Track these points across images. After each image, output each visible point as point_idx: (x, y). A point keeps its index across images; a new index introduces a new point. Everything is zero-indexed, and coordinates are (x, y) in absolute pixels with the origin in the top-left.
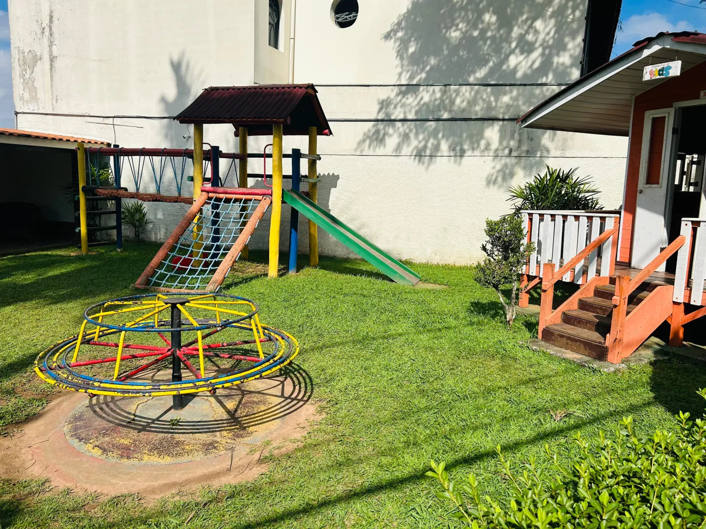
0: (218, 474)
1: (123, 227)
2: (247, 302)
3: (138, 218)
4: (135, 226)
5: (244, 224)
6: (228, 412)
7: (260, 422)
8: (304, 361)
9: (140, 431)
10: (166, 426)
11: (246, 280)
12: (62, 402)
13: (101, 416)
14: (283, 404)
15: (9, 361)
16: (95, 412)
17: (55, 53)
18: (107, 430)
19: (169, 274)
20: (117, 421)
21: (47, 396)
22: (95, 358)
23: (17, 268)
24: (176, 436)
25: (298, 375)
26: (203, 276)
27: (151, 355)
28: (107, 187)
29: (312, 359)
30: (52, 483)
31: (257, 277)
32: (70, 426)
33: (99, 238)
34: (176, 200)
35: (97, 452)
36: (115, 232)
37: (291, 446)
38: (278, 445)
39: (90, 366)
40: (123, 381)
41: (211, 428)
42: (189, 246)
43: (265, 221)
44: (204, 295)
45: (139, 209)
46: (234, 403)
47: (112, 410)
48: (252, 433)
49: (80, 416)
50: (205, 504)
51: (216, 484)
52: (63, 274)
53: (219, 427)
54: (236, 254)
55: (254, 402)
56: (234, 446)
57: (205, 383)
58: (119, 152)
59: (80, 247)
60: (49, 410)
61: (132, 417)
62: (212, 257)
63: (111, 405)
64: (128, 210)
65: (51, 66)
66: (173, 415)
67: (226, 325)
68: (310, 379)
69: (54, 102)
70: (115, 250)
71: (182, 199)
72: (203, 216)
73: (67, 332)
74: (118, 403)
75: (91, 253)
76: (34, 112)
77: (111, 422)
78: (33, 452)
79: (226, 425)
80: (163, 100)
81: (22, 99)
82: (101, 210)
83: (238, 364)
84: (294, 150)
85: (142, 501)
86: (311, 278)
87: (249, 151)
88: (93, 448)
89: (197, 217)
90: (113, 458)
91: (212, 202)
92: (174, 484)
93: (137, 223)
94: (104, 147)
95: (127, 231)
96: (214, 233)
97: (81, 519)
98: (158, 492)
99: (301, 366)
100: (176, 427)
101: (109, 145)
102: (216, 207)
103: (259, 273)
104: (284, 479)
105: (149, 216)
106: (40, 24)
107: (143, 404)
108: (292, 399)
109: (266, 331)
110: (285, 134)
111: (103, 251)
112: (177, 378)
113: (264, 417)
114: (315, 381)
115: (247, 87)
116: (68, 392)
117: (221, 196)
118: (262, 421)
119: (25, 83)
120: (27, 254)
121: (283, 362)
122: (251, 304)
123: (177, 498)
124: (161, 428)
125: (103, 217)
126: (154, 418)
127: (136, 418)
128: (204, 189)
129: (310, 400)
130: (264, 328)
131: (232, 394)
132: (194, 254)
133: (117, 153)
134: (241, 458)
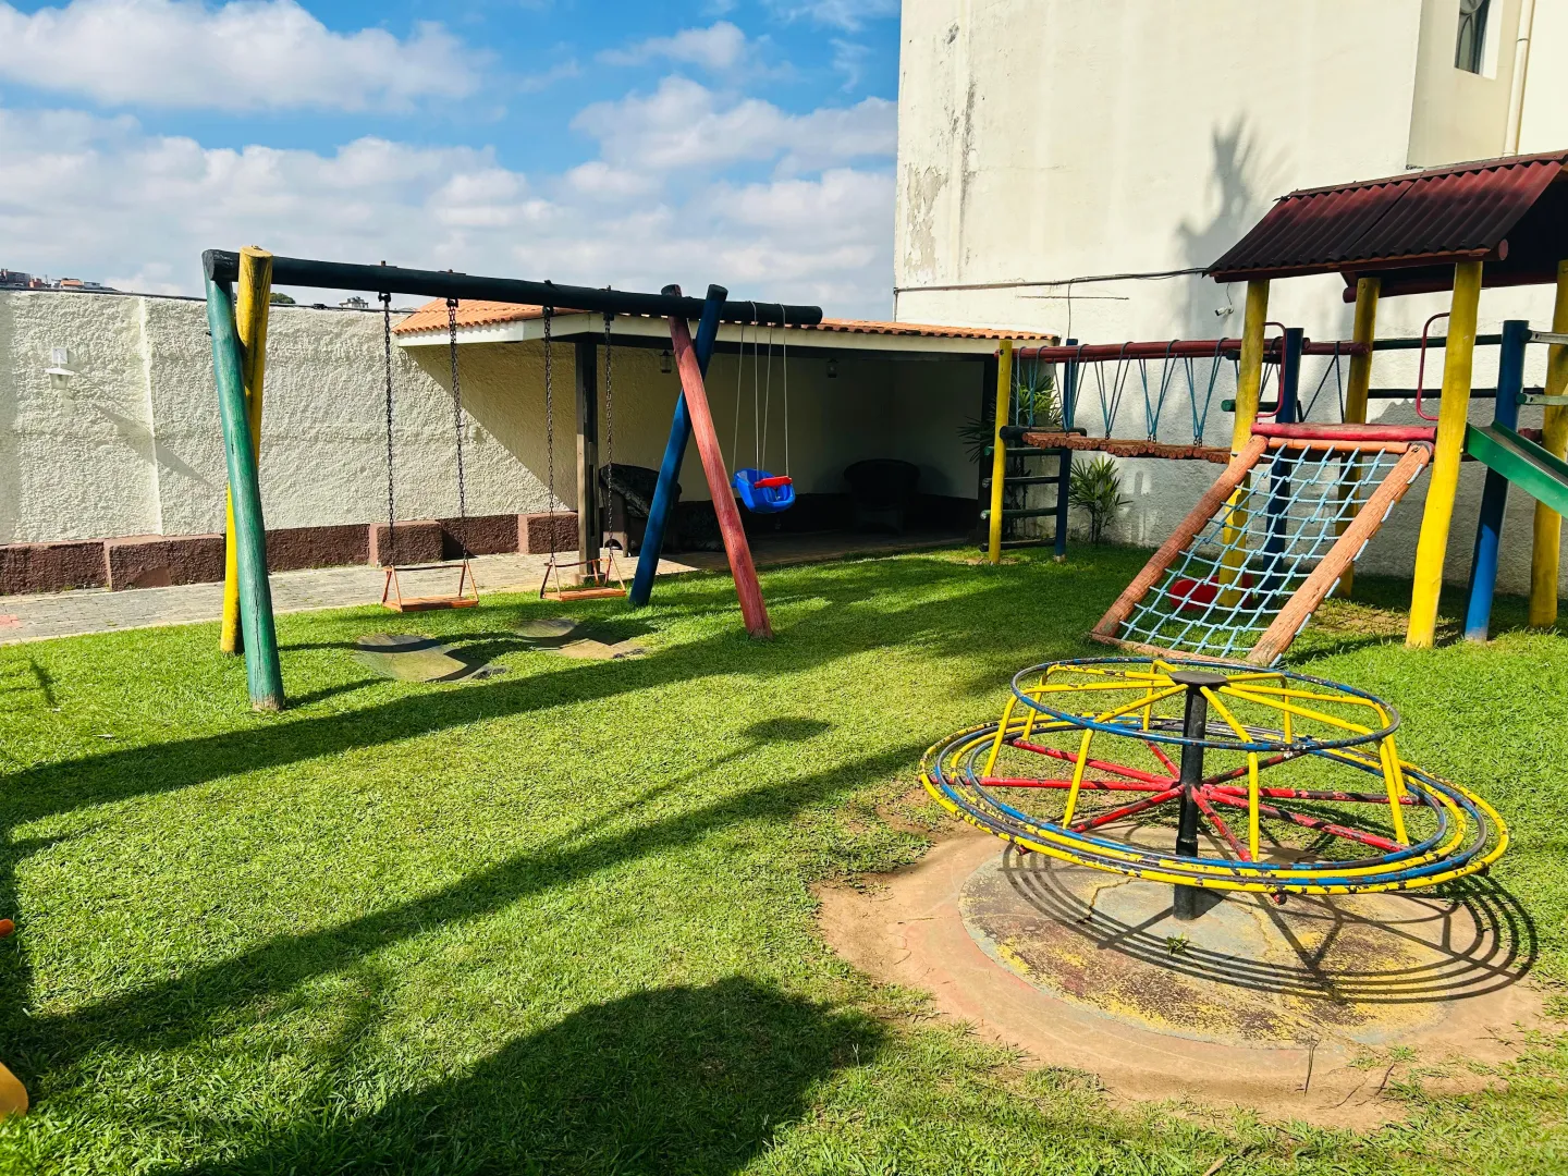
0: (1276, 1092)
1: (1070, 510)
2: (1369, 702)
3: (1100, 492)
4: (1093, 509)
5: (1351, 511)
6: (1302, 953)
7: (1383, 997)
8: (1510, 871)
9: (1102, 946)
10: (1157, 950)
11: (1346, 647)
12: (954, 849)
13: (1026, 895)
14: (1447, 969)
15: (868, 753)
16: (1014, 883)
17: (973, 166)
18: (1038, 928)
19: (1166, 616)
20: (1057, 914)
21: (928, 832)
22: (1013, 774)
23: (879, 582)
24: (1180, 977)
25: (1493, 906)
26: (1242, 628)
27: (1125, 789)
28: (1047, 428)
29: (1534, 871)
30: (939, 1004)
31: (1375, 641)
32: (969, 900)
33: (1020, 531)
34: (1189, 454)
35: (1019, 967)
36: (1052, 521)
37: (1472, 1082)
38: (1436, 1068)
39: (1004, 789)
40: (1080, 832)
41: (1260, 980)
42: (1215, 559)
43: (1410, 506)
44: (1256, 671)
45: (1105, 475)
46: (1315, 935)
47: (1046, 886)
48: (1363, 1018)
49: (988, 885)
50: (1247, 1151)
51: (1273, 1112)
52: (954, 601)
53: (1278, 983)
54: (1328, 583)
55: (1368, 946)
56: (1316, 1037)
57: (1259, 874)
58: (1076, 355)
59: (986, 549)
60: (933, 861)
61: (1088, 912)
62: (1267, 587)
63: (1044, 875)
64: (1081, 475)
65: (964, 191)
66: (1171, 928)
67: (1306, 749)
68: (1529, 922)
69: (963, 263)
70: (1050, 557)
71: (1204, 452)
72: (1251, 490)
73: (964, 714)
74: (1058, 875)
75: (1004, 562)
76: (927, 285)
77: (1047, 913)
78: (906, 934)
79: (1296, 982)
80: (1184, 230)
81: (907, 263)
82: (1027, 475)
83: (1323, 847)
84: (1508, 324)
85: (1106, 1095)
86: (1532, 658)
87: (1379, 334)
88: (1012, 957)
89: (1238, 492)
90: (1049, 986)
91: (1276, 457)
92: (1175, 1082)
93: (1098, 504)
94: (1048, 344)
95: (1078, 520)
96: (1274, 530)
97: (992, 1092)
98: (1139, 1087)
99: (1503, 885)
100: (1179, 957)
101: (1056, 340)
102: (1282, 469)
103: (1379, 632)
104: (1450, 1156)
105: (1127, 488)
106: (951, 112)
107: (1108, 890)
108: (1472, 960)
109: (1411, 779)
110: (1487, 283)
111: (1027, 559)
112: (1187, 849)
113: (1395, 987)
114: (1543, 930)
115: (1390, 179)
116: (964, 834)
117: (1299, 443)
118: (1388, 996)
119: (916, 233)
120: (894, 558)
121: (1462, 864)
122: (1377, 706)
123: (1181, 1114)
124: (1147, 951)
125: (1031, 489)
126: (1133, 926)
127: (1094, 916)
128: (1259, 428)
129: (1527, 977)
130: (1405, 771)
131: (1311, 912)
132: (1222, 576)
133: (1073, 356)
134: (1334, 1071)
